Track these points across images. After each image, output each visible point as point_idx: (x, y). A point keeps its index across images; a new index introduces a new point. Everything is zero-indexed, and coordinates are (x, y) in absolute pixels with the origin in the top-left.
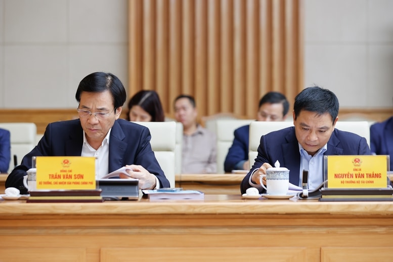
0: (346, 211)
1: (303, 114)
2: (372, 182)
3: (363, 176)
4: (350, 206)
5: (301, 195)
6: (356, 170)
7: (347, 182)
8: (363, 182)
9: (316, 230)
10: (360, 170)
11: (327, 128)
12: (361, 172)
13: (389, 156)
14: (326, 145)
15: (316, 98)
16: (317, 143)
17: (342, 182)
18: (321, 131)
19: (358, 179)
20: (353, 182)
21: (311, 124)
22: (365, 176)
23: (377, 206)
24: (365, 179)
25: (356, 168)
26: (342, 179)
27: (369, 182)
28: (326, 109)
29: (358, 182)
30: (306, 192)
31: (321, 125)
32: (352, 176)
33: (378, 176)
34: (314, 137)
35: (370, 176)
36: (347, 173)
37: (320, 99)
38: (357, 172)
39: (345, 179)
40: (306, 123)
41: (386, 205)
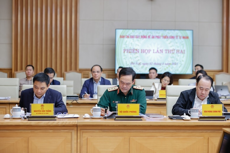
0: (37, 124)
1: (36, 82)
2: (48, 113)
3: (44, 111)
4: (38, 122)
5: (24, 117)
6: (42, 109)
7: (39, 113)
8: (45, 113)
9: (27, 131)
10: (43, 109)
11: (44, 88)
12: (44, 110)
13: (54, 104)
14: (45, 94)
15: (40, 76)
16: (41, 93)
17: (37, 113)
18: (42, 89)
19: (42, 112)
20: (41, 113)
21: (38, 86)
22: (45, 111)
23: (49, 122)
24: (45, 112)
25: (42, 108)
26: (36, 112)
27: (47, 113)
28: (44, 80)
29: (43, 113)
30: (25, 116)
31: (42, 86)
32: (40, 111)
33: (50, 111)
34: (39, 91)
35: (47, 111)
36: (38, 110)
37: (42, 76)
38: (42, 110)
39: (38, 112)
40: (36, 85)
41: (52, 122)
